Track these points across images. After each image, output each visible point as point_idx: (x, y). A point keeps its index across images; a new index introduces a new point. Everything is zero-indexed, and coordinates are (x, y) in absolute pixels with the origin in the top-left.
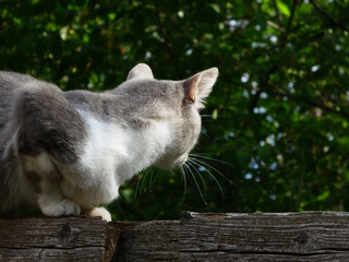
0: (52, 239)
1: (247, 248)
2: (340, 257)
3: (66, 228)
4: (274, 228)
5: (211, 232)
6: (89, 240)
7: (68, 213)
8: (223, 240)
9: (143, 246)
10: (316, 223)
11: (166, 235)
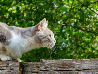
0: (4, 67)
1: (59, 69)
2: (85, 72)
3: (8, 64)
4: (66, 64)
5: (48, 65)
6: (14, 68)
7: (8, 60)
8: (52, 67)
9: (30, 69)
10: (78, 62)
11: (36, 66)
